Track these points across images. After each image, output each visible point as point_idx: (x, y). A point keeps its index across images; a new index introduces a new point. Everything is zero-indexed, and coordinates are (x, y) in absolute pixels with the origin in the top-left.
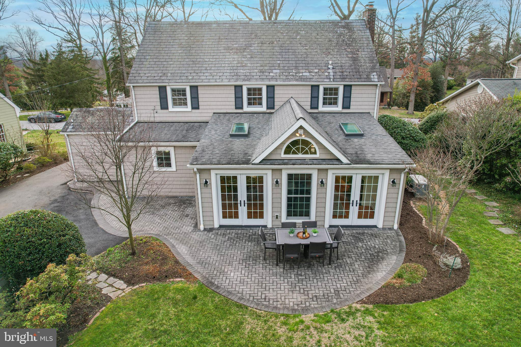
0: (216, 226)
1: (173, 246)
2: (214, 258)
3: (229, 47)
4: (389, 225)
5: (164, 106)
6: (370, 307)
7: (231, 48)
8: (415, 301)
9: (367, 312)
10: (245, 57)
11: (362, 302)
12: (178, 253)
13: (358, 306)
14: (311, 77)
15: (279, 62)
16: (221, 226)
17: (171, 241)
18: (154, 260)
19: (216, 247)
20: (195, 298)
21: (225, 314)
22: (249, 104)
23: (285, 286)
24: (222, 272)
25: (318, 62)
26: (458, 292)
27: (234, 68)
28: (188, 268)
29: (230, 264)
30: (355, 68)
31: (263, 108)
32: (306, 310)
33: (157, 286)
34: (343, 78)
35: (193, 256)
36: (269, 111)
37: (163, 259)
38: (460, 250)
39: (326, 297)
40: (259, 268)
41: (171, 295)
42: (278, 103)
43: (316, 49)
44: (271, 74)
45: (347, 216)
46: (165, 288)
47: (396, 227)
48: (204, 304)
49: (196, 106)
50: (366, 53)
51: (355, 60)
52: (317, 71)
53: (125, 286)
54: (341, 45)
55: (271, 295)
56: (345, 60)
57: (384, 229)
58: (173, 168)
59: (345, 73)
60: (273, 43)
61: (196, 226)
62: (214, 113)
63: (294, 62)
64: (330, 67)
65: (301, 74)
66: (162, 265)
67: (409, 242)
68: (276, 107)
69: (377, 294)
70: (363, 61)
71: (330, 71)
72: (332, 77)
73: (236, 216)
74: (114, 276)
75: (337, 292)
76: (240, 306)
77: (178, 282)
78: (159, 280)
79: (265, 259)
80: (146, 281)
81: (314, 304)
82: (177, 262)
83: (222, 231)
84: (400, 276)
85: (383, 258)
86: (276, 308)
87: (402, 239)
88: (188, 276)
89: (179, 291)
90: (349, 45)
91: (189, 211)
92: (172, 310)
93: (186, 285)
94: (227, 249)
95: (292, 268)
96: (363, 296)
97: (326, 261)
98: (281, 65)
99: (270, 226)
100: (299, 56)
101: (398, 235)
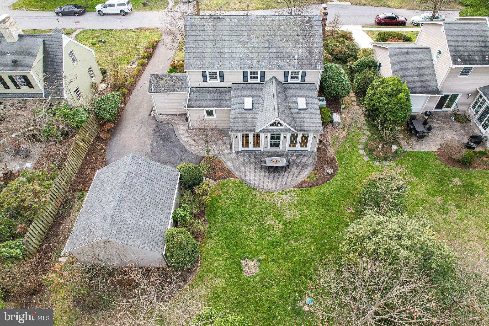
0: (240, 151)
1: (225, 162)
2: (242, 168)
3: (238, 40)
4: (312, 150)
5: (205, 80)
6: (296, 189)
7: (239, 41)
8: (312, 187)
9: (295, 191)
10: (247, 49)
11: (294, 187)
12: (227, 165)
13: (292, 189)
14: (285, 66)
15: (267, 54)
16: (242, 151)
17: (223, 159)
18: (220, 170)
19: (242, 163)
20: (239, 186)
21: (250, 192)
22: (251, 78)
23: (269, 181)
24: (246, 175)
25: (289, 54)
26: (327, 184)
27: (243, 58)
28: (233, 173)
29: (249, 171)
30: (309, 59)
31: (258, 81)
32: (275, 190)
33: (225, 181)
34: (302, 67)
35: (234, 167)
36: (261, 82)
37: (223, 169)
38: (337, 163)
39: (283, 185)
40: (259, 173)
41: (231, 185)
42: (266, 79)
43: (289, 42)
44: (263, 64)
45: (295, 146)
46: (228, 182)
47: (315, 151)
48: (242, 188)
49: (222, 80)
50: (317, 46)
51: (310, 52)
52: (288, 61)
53: (213, 181)
54: (304, 39)
55: (264, 184)
56: (305, 53)
57: (310, 152)
58: (215, 117)
59: (304, 63)
60: (264, 37)
61: (231, 149)
62: (232, 84)
63: (276, 54)
64: (296, 58)
65: (279, 64)
66: (223, 172)
67: (319, 159)
68: (265, 81)
69: (299, 184)
70: (314, 53)
71: (296, 61)
72: (296, 66)
73: (248, 147)
74: (208, 177)
75: (286, 183)
76: (254, 189)
77: (231, 179)
78: (224, 178)
79: (261, 169)
80: (220, 179)
81: (278, 188)
82: (228, 170)
83: (242, 154)
84: (309, 177)
85: (305, 168)
86: (266, 189)
87: (316, 157)
88: (235, 177)
89: (233, 183)
90: (308, 39)
91: (226, 139)
92: (233, 191)
93: (235, 181)
94: (247, 163)
95: (271, 173)
96: (295, 185)
97: (284, 170)
98: (269, 56)
99: (262, 150)
100: (279, 49)
101: (315, 156)
